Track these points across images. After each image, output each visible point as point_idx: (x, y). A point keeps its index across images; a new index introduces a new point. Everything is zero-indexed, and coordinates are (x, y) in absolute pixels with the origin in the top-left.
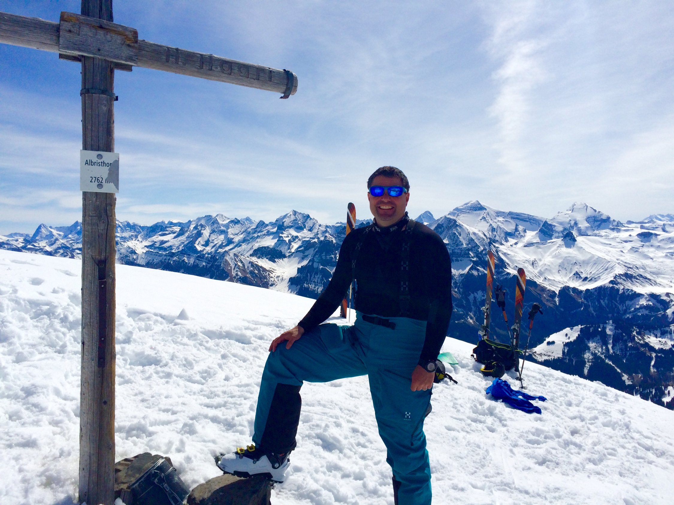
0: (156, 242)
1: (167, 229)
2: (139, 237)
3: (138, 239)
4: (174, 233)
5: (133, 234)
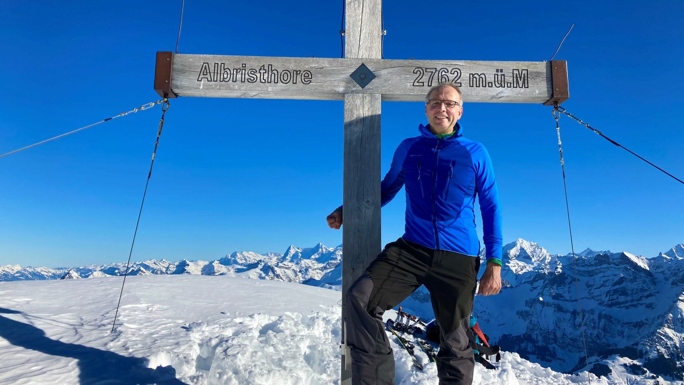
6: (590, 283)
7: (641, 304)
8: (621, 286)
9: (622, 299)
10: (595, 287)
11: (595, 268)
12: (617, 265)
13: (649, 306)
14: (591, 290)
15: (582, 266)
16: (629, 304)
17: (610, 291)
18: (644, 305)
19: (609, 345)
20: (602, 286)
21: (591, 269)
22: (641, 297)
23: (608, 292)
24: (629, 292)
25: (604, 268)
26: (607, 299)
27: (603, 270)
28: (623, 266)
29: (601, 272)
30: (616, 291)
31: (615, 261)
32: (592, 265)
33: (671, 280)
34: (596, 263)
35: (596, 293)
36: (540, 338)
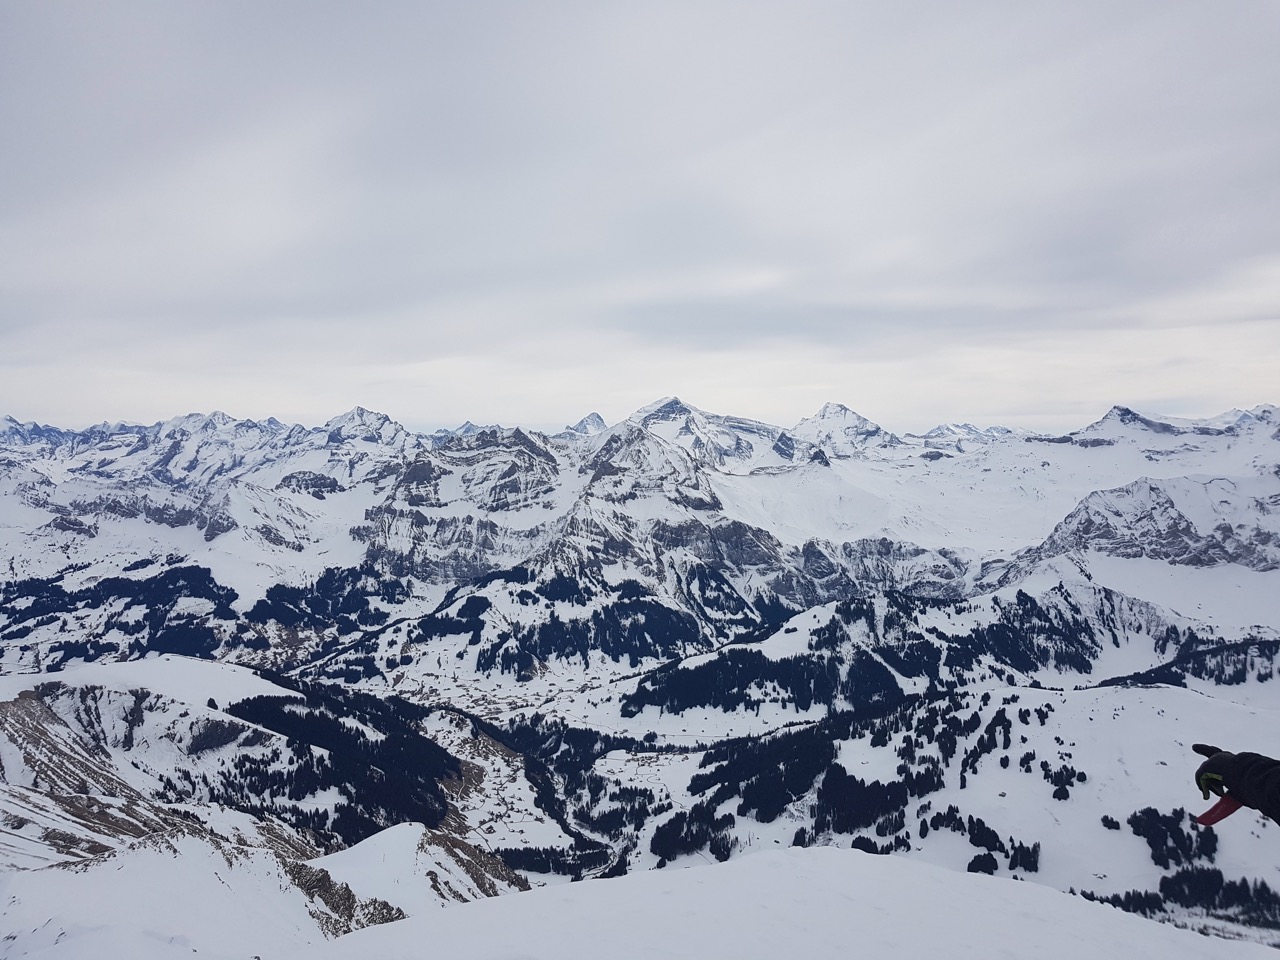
0: (91, 462)
1: (114, 437)
2: (56, 452)
3: (54, 457)
4: (128, 445)
5: (45, 446)
6: (468, 477)
7: (538, 504)
8: (512, 477)
9: (511, 497)
10: (473, 482)
11: (475, 452)
12: (508, 447)
13: (547, 506)
14: (468, 487)
15: (458, 450)
16: (521, 504)
17: (496, 486)
18: (541, 505)
19: (490, 567)
20: (485, 479)
21: (470, 454)
22: (538, 492)
23: (494, 488)
24: (522, 487)
25: (490, 452)
26: (492, 498)
27: (488, 455)
28: (517, 448)
29: (485, 458)
30: (503, 487)
31: (505, 441)
32: (471, 449)
33: (578, 467)
34: (479, 446)
35: (475, 490)
36: (386, 569)
